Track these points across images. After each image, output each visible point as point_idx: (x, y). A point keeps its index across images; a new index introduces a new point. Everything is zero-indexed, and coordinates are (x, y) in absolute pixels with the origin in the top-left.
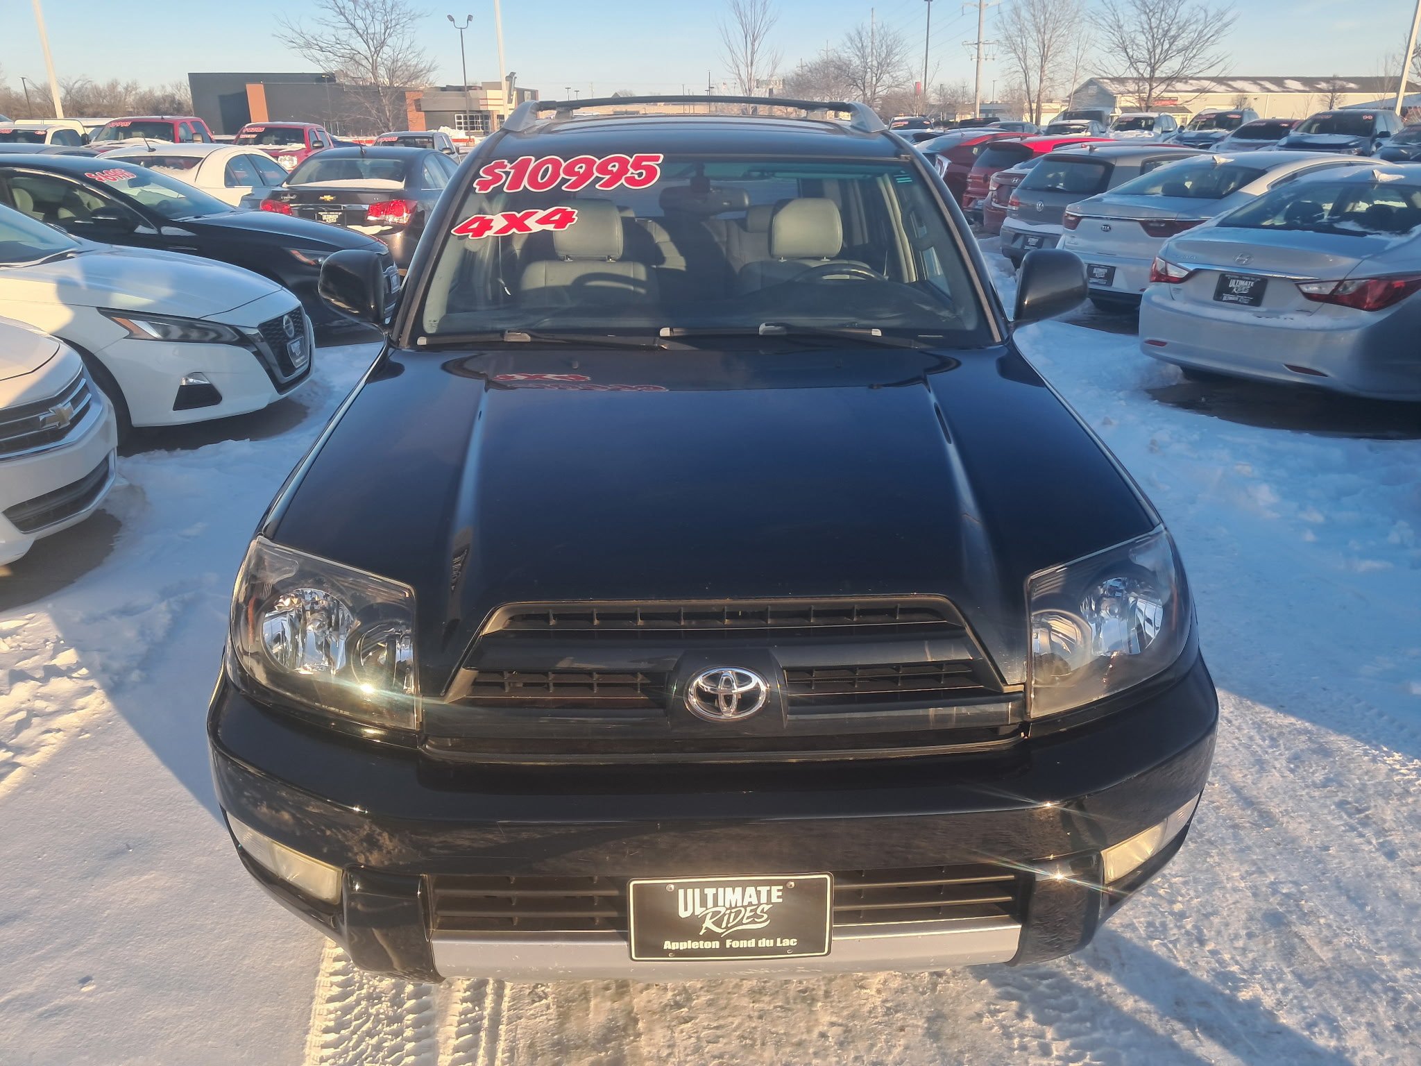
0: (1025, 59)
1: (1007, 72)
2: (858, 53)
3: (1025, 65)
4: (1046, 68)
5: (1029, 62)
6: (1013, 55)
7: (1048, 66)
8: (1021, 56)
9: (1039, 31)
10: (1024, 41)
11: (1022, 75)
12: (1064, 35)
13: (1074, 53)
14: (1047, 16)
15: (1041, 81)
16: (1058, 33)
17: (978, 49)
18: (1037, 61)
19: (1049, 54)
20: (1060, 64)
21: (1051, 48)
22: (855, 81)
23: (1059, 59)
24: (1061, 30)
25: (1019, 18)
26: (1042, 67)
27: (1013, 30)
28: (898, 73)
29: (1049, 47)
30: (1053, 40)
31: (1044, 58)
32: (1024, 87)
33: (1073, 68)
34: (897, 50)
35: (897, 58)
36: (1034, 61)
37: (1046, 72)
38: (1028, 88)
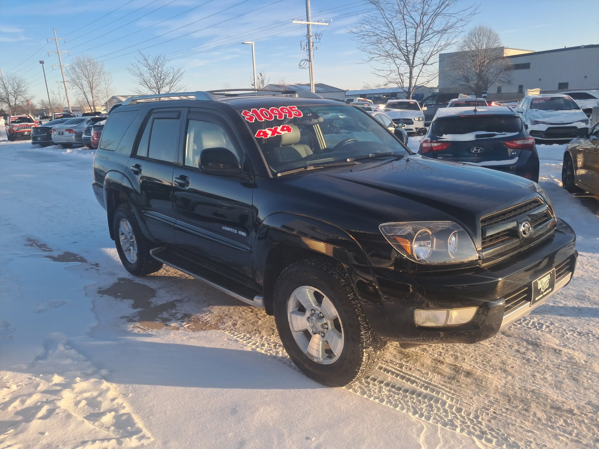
0: (83, 88)
1: (76, 94)
2: (2, 87)
3: (84, 91)
4: (93, 92)
5: (85, 90)
6: (77, 87)
7: (94, 91)
8: (81, 87)
9: (86, 77)
10: (80, 81)
11: (83, 95)
12: (98, 79)
13: (104, 86)
14: (88, 71)
15: (93, 97)
16: (95, 78)
17: (64, 84)
18: (89, 89)
19: (93, 86)
20: (99, 90)
21: (94, 84)
22: (4, 100)
23: (98, 88)
24: (96, 77)
25: (75, 71)
26: (92, 92)
27: (74, 76)
28: (26, 96)
29: (92, 83)
30: (94, 81)
31: (92, 88)
32: (85, 100)
33: (105, 92)
34: (23, 85)
35: (24, 89)
36: (87, 89)
37: (94, 94)
38: (88, 101)
